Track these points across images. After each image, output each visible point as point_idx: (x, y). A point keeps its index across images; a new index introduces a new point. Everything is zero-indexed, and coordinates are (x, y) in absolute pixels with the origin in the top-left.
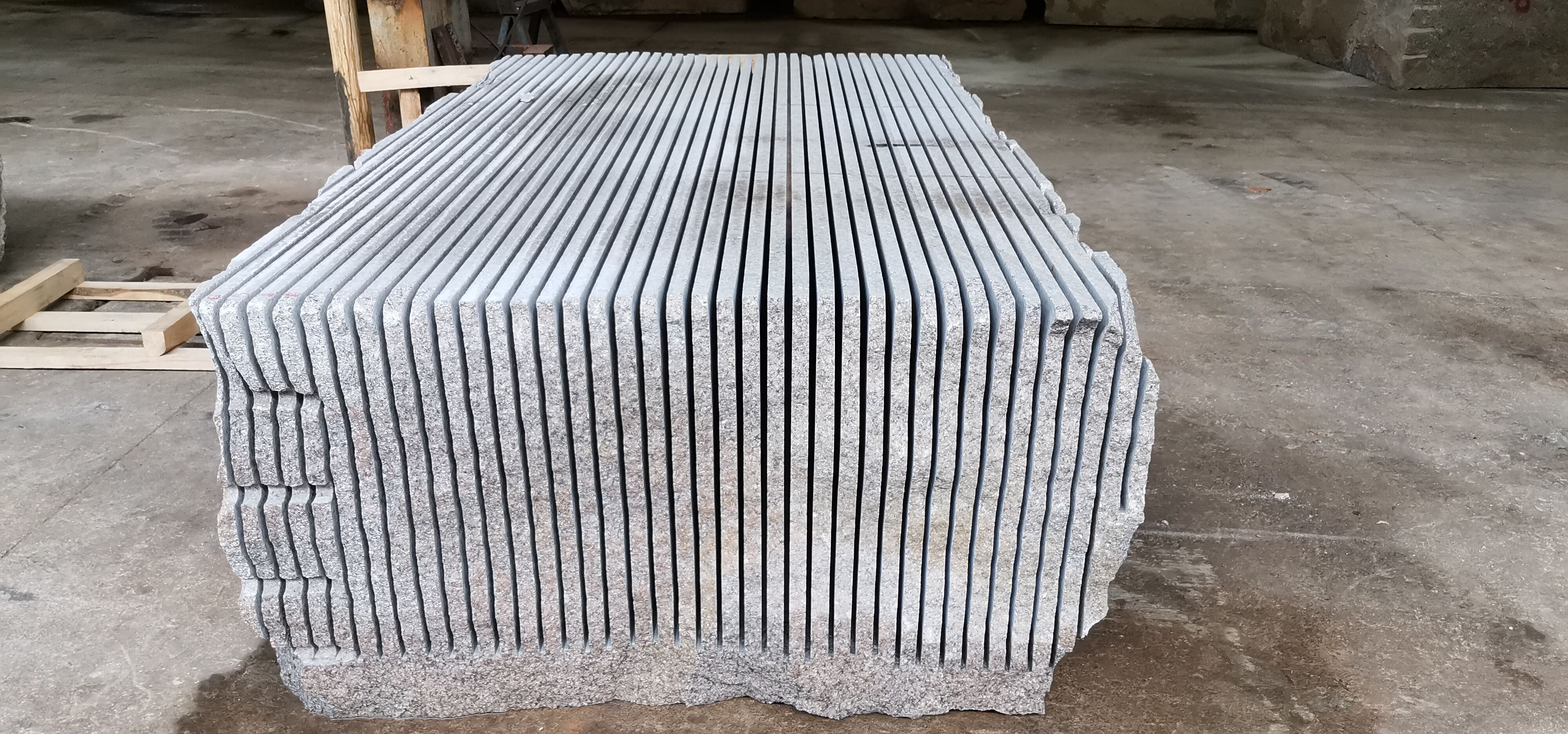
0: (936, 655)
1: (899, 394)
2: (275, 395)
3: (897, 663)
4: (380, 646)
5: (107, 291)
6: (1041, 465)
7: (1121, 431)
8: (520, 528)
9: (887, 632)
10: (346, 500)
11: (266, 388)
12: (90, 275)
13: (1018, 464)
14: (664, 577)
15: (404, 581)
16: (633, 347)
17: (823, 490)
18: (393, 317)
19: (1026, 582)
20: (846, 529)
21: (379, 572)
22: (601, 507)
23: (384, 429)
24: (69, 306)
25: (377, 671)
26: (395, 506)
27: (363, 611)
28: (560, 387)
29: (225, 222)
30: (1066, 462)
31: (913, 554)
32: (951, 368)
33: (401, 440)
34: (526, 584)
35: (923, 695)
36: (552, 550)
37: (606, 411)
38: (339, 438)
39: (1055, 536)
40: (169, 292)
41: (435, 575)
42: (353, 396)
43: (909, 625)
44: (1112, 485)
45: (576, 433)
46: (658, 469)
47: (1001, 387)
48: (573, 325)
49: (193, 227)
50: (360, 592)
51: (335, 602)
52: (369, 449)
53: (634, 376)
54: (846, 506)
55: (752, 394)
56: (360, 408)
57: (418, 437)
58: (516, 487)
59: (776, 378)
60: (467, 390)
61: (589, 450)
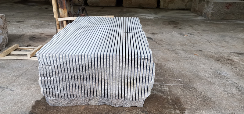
0: (129, 99)
1: (124, 66)
2: (46, 65)
3: (124, 100)
4: (59, 97)
5: (22, 48)
6: (141, 75)
7: (151, 71)
8: (77, 83)
9: (123, 96)
10: (55, 78)
11: (45, 65)
12: (20, 46)
13: (138, 75)
14: (95, 89)
15: (62, 89)
16: (91, 60)
17: (114, 78)
18: (61, 56)
19: (140, 90)
20: (117, 83)
21: (59, 88)
22: (87, 80)
23: (60, 70)
24: (17, 50)
25: (58, 100)
26: (61, 79)
27: (57, 92)
28: (81, 65)
29: (38, 38)
30: (144, 75)
31: (126, 86)
32: (130, 63)
33: (62, 71)
34: (77, 89)
35: (128, 104)
36: (81, 85)
37: (87, 68)
38: (54, 71)
39: (144, 84)
40: (31, 48)
41: (66, 88)
42: (56, 66)
43: (126, 95)
44: (150, 78)
45: (83, 71)
46: (94, 75)
47: (136, 66)
48: (83, 57)
49: (34, 39)
50: (56, 90)
51: (53, 91)
52: (58, 72)
53: (91, 64)
54: (117, 80)
55: (105, 66)
56: (57, 67)
57: (64, 71)
58: (76, 77)
59: (108, 64)
60: (70, 65)
61: (85, 73)
